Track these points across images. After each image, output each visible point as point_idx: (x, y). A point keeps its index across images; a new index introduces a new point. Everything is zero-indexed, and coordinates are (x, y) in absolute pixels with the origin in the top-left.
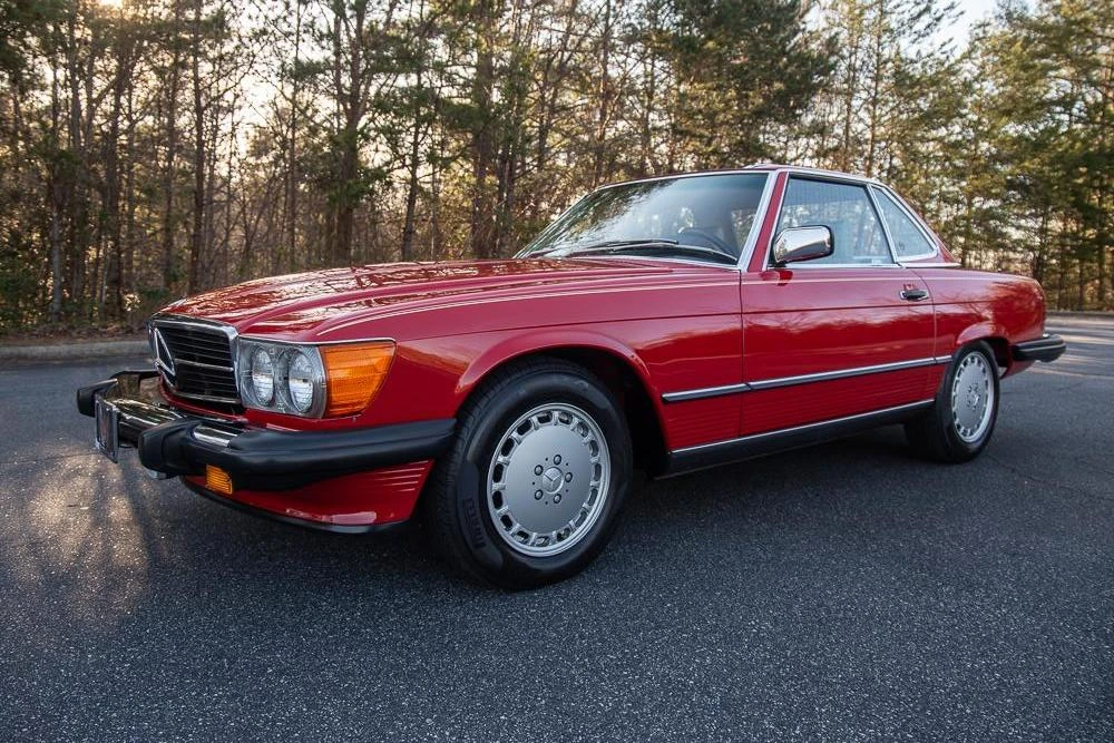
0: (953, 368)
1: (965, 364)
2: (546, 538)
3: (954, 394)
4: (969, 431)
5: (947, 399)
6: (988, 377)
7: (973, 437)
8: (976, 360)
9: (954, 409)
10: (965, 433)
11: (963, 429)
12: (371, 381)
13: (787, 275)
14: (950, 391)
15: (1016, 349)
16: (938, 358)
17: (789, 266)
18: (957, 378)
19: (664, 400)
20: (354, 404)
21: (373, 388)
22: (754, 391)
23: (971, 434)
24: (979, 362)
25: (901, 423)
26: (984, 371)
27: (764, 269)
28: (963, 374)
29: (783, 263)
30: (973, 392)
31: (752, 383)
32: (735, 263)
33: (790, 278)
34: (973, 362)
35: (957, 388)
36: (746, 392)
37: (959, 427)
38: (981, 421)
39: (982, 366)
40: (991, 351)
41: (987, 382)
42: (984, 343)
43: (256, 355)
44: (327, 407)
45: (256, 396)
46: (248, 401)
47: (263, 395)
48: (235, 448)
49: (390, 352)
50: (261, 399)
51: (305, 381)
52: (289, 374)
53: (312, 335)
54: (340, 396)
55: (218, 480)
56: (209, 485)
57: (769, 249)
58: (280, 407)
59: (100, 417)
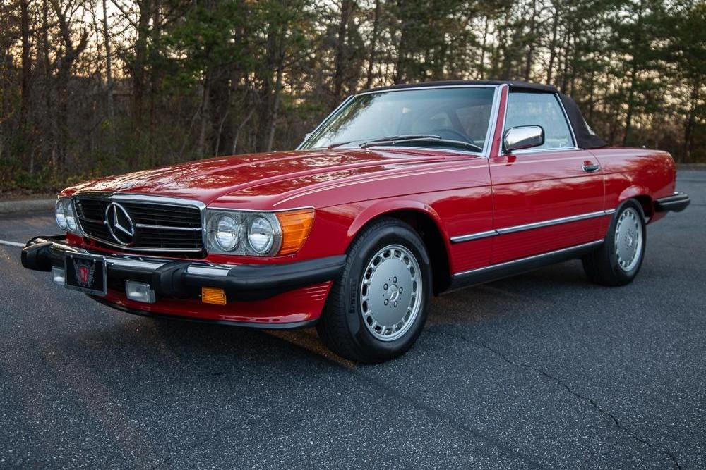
5: (612, 240)
12: (300, 233)
13: (512, 159)
15: (656, 203)
16: (606, 211)
17: (514, 152)
19: (453, 242)
20: (292, 248)
21: (302, 238)
22: (500, 235)
27: (500, 155)
29: (510, 151)
31: (499, 230)
32: (480, 151)
33: (513, 161)
34: (626, 215)
36: (496, 236)
43: (220, 219)
44: (281, 249)
45: (219, 245)
46: (212, 249)
47: (226, 245)
48: (232, 276)
49: (312, 216)
50: (224, 248)
51: (263, 234)
52: (248, 231)
53: (269, 206)
54: (287, 242)
55: (213, 297)
56: (204, 301)
57: (501, 142)
58: (242, 252)
59: (76, 266)
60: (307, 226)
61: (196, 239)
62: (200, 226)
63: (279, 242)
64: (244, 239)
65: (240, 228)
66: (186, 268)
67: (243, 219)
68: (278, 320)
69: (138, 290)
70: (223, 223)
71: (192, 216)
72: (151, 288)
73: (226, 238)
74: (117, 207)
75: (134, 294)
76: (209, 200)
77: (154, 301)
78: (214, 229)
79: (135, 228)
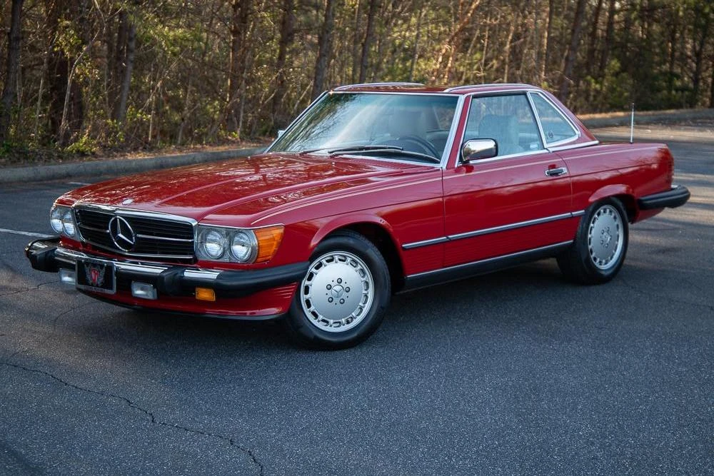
0: (589, 218)
1: (599, 214)
2: (340, 322)
3: (589, 236)
4: (604, 261)
5: (585, 240)
6: (619, 222)
7: (606, 267)
8: (608, 211)
9: (590, 247)
10: (600, 262)
11: (598, 260)
12: (272, 245)
13: (470, 169)
14: (586, 235)
15: (640, 202)
16: (573, 213)
17: (471, 162)
18: (592, 225)
19: (404, 248)
20: (266, 257)
21: (274, 248)
22: (451, 241)
23: (606, 263)
24: (611, 212)
25: (553, 257)
26: (615, 218)
27: (456, 166)
28: (597, 222)
29: (467, 162)
30: (605, 234)
31: (450, 237)
32: (439, 163)
33: (471, 172)
34: (605, 212)
35: (593, 232)
36: (448, 241)
37: (595, 259)
38: (613, 254)
39: (613, 214)
40: (620, 204)
41: (618, 226)
42: (614, 199)
43: (208, 233)
44: (258, 257)
45: (208, 253)
46: (202, 257)
47: (214, 253)
48: (221, 279)
49: (281, 231)
50: (212, 256)
51: (243, 246)
52: (231, 243)
53: (248, 224)
54: (263, 252)
55: (205, 295)
56: (197, 298)
57: (459, 153)
58: (226, 260)
59: (87, 269)
60: (278, 239)
61: (189, 248)
62: (193, 238)
63: (255, 252)
64: (228, 250)
65: (225, 241)
66: (184, 271)
67: (228, 234)
68: (254, 313)
69: (142, 289)
70: (210, 237)
71: (186, 230)
72: (154, 287)
73: (213, 248)
74: (120, 219)
75: (139, 292)
76: (199, 218)
77: (156, 297)
78: (204, 240)
79: (136, 238)
